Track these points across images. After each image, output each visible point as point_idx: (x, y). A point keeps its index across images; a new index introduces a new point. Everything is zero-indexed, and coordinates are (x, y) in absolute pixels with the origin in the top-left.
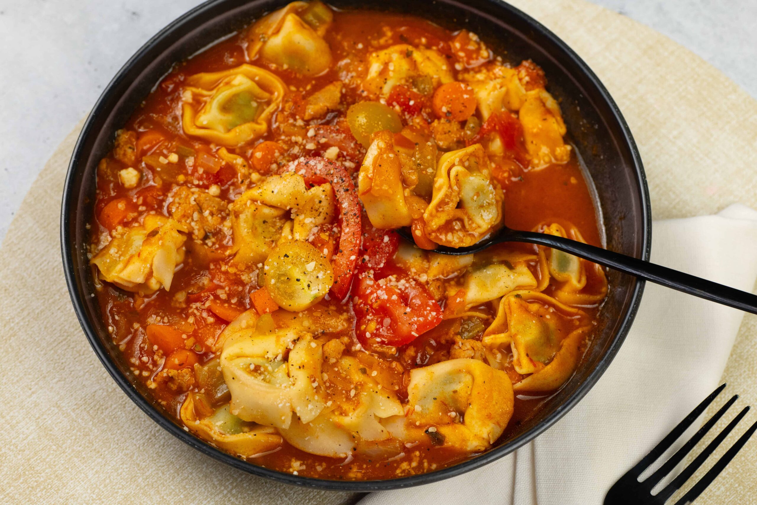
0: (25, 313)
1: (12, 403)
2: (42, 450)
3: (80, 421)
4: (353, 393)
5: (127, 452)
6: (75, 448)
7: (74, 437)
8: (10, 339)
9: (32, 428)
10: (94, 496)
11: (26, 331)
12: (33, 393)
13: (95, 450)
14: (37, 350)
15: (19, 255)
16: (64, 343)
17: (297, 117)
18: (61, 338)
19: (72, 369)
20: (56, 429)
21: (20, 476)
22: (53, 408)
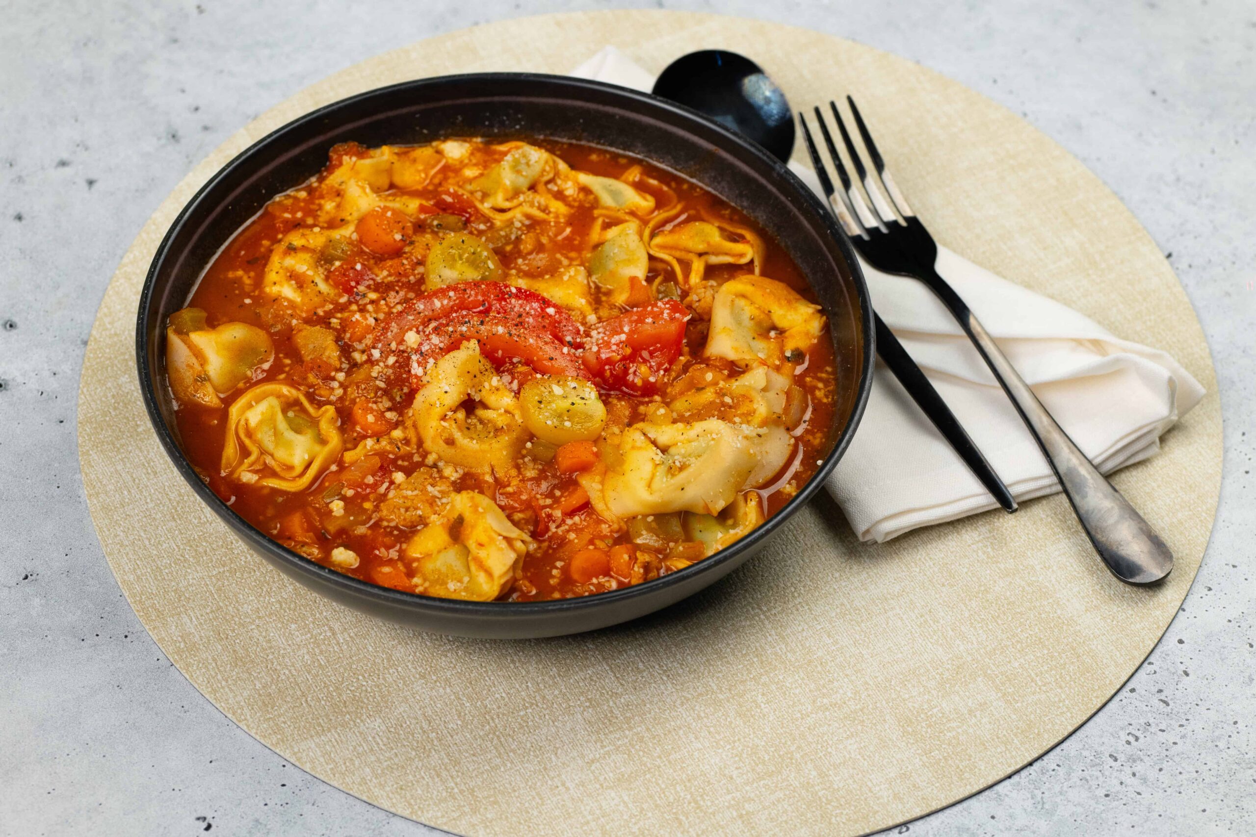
0: (444, 774)
1: (570, 810)
2: (648, 789)
3: (620, 742)
4: (728, 400)
5: (679, 702)
6: (656, 755)
7: (641, 753)
8: (477, 797)
9: (613, 794)
10: (728, 747)
11: (471, 777)
12: (563, 784)
13: (665, 734)
14: (502, 769)
15: (354, 764)
16: (502, 739)
17: (333, 374)
18: (495, 741)
19: (543, 737)
20: (623, 769)
21: (677, 819)
22: (593, 768)
